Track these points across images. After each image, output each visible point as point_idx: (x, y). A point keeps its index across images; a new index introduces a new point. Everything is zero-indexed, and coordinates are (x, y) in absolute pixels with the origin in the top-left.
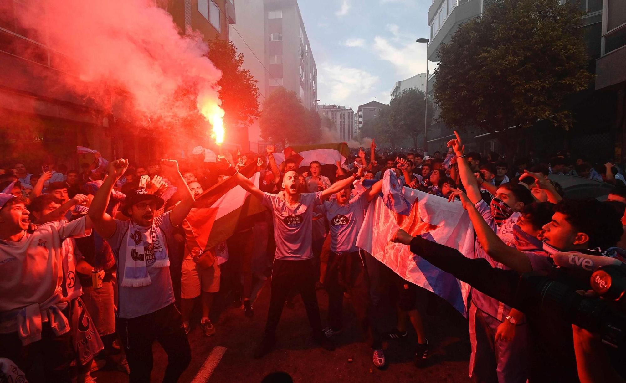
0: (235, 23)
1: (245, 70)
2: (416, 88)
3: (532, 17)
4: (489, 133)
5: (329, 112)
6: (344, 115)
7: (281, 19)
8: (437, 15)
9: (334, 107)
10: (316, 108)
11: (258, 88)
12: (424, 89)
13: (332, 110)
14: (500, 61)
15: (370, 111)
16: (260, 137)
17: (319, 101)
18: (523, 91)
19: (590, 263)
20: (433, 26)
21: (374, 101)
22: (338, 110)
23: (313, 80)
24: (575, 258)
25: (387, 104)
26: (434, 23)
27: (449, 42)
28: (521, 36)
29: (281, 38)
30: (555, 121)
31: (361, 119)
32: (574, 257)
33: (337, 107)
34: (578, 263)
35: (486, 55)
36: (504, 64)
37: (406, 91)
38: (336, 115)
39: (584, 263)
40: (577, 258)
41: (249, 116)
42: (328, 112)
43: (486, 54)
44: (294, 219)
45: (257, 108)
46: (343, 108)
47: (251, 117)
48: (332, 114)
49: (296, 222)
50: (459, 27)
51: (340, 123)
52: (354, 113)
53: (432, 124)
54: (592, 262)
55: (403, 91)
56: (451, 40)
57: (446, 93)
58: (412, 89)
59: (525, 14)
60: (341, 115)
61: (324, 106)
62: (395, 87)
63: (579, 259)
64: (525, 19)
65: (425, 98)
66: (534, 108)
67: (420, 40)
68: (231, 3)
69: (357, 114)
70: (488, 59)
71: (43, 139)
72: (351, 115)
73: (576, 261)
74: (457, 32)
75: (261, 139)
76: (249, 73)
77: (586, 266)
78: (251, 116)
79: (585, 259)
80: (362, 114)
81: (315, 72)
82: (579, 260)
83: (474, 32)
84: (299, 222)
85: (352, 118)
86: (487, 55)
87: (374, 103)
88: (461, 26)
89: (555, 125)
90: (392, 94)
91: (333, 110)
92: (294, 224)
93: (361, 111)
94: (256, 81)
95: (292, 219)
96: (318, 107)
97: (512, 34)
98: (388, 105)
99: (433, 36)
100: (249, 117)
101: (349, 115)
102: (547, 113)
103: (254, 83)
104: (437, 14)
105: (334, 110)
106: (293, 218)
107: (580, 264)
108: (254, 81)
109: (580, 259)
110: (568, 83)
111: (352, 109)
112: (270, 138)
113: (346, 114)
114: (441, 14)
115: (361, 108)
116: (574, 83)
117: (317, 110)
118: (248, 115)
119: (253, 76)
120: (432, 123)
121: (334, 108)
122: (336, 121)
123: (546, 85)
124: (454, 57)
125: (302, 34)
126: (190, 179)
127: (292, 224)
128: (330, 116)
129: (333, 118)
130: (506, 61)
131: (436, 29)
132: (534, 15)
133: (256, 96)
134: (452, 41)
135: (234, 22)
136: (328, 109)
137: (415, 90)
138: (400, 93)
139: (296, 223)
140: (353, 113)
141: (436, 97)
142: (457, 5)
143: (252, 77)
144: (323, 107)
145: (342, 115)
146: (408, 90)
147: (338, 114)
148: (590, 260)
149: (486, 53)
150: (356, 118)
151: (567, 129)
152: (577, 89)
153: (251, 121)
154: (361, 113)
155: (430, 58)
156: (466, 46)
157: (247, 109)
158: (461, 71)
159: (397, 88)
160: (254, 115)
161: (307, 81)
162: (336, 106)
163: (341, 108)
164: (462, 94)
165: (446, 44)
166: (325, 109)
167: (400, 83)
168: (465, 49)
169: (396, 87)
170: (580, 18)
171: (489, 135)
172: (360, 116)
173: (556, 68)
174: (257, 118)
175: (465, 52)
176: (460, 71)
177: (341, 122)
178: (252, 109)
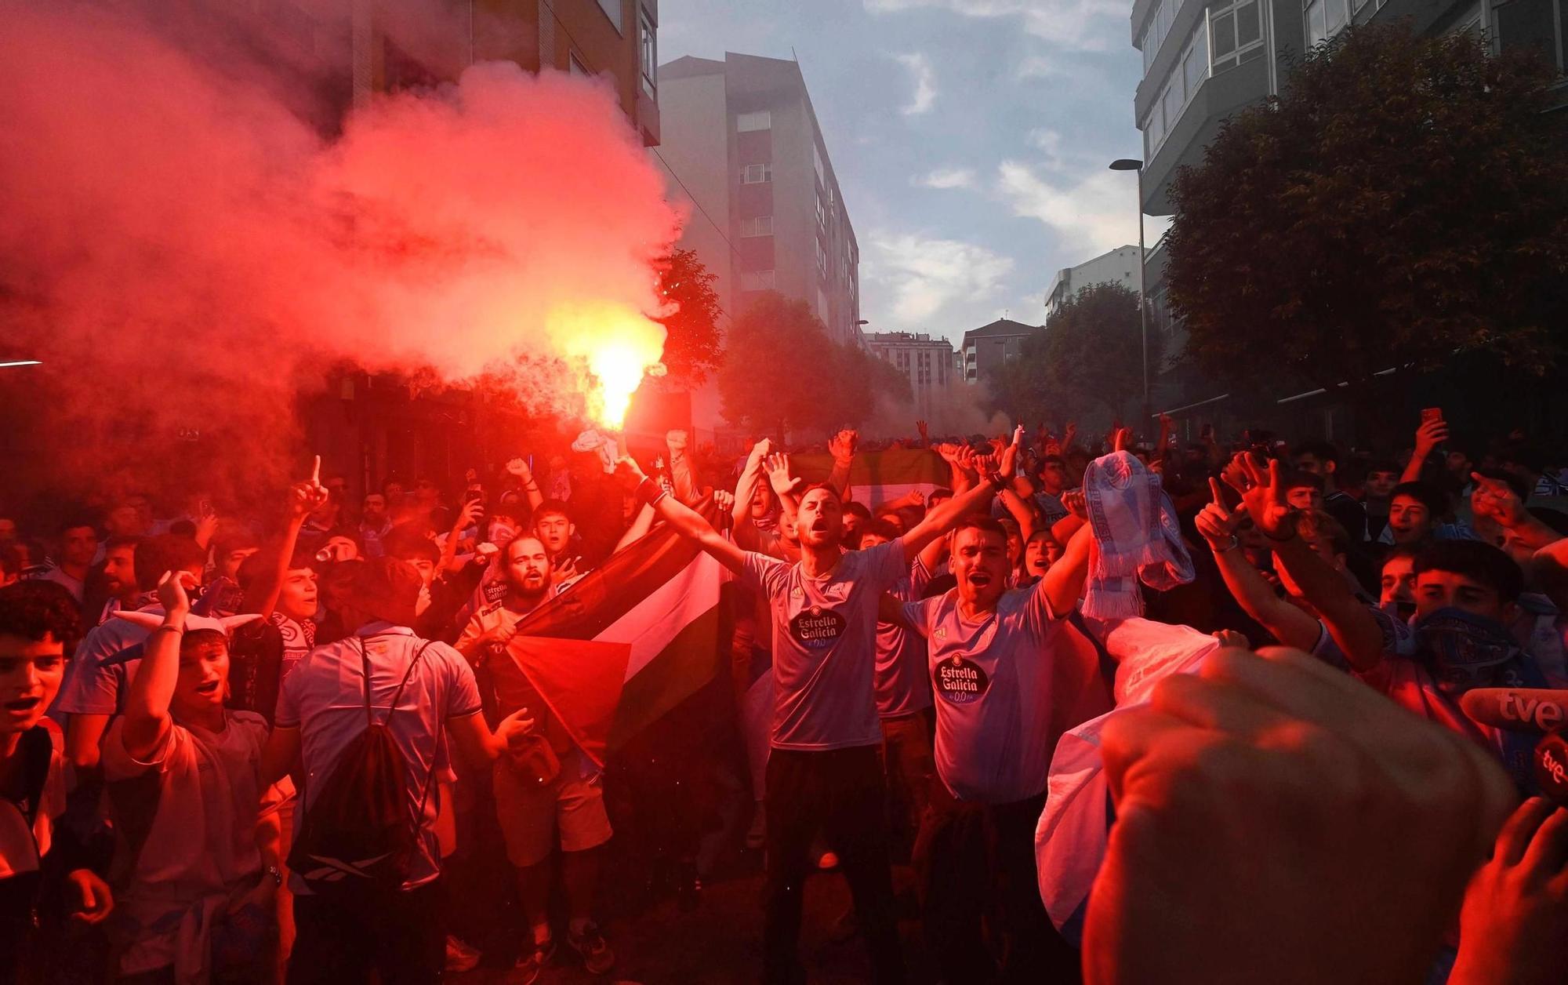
0: (658, 144)
1: (683, 252)
2: (1114, 283)
3: (1417, 91)
4: (1323, 390)
5: (890, 351)
6: (928, 356)
7: (769, 130)
8: (1159, 103)
9: (904, 336)
10: (860, 342)
11: (716, 296)
12: (1135, 285)
13: (898, 344)
14: (1340, 205)
15: (996, 343)
16: (721, 417)
17: (865, 322)
18: (1410, 278)
19: (1556, 714)
20: (1151, 129)
21: (1005, 319)
22: (913, 344)
23: (849, 273)
24: (1514, 701)
25: (1039, 325)
26: (1151, 121)
27: (1198, 162)
28: (1392, 140)
29: (768, 174)
30: (1506, 353)
31: (973, 365)
32: (1511, 699)
33: (911, 337)
34: (1525, 716)
35: (1302, 191)
36: (1353, 211)
37: (1088, 290)
38: (907, 356)
39: (1539, 716)
40: (1518, 702)
41: (694, 365)
42: (887, 350)
43: (1302, 188)
44: (818, 623)
45: (714, 344)
46: (926, 340)
47: (699, 367)
48: (899, 356)
49: (826, 633)
50: (1222, 124)
51: (919, 376)
52: (955, 351)
53: (1160, 372)
54: (1559, 709)
55: (1080, 290)
56: (1206, 157)
57: (1200, 291)
58: (1104, 285)
59: (1398, 85)
60: (920, 356)
61: (877, 335)
62: (1057, 283)
63: (1525, 703)
64: (1400, 97)
65: (1139, 306)
66: (1443, 320)
67: (1119, 165)
68: (649, 98)
69: (963, 353)
70: (1310, 200)
71: (197, 433)
72: (946, 355)
73: (1519, 710)
74: (1220, 137)
75: (721, 421)
76: (693, 259)
77: (1546, 721)
78: (699, 363)
79: (1539, 703)
80: (975, 352)
81: (852, 253)
82: (1525, 709)
83: (1264, 137)
84: (833, 632)
85: (950, 364)
86: (1306, 189)
87: (1004, 325)
88: (1229, 124)
89: (1507, 364)
90: (1050, 300)
91: (901, 345)
92: (819, 638)
93: (972, 345)
94: (712, 277)
95: (813, 624)
96: (862, 340)
97: (1370, 136)
98: (1042, 327)
99: (1151, 153)
100: (696, 366)
101: (940, 356)
102: (1481, 332)
103: (706, 283)
104: (1159, 101)
105: (903, 344)
106: (815, 618)
107: (1530, 716)
108: (707, 278)
109: (1528, 703)
110: (1532, 252)
111: (948, 343)
112: (744, 418)
113: (934, 354)
114: (1169, 101)
115: (971, 338)
116: (1548, 252)
117: (860, 346)
118: (692, 362)
119: (704, 266)
120: (1161, 369)
121: (902, 339)
122: (908, 372)
123: (1471, 260)
124: (1216, 200)
125: (820, 162)
126: (556, 532)
127: (814, 639)
128: (893, 359)
129: (900, 364)
130: (1357, 203)
131: (1158, 137)
132: (1422, 85)
133: (712, 315)
134: (1207, 160)
135: (656, 141)
136: (887, 343)
137: (1111, 287)
138: (1072, 296)
139: (824, 635)
140: (952, 350)
141: (1175, 303)
142: (1210, 76)
143: (701, 267)
144: (874, 339)
145: (924, 358)
146: (1094, 287)
147: (913, 355)
148: (1553, 705)
149: (1302, 186)
150: (959, 363)
151: (1541, 374)
152: (1560, 269)
153: (701, 377)
154: (972, 350)
155: (1148, 207)
156: (1246, 171)
157: (689, 348)
158: (1238, 235)
159: (1063, 286)
160: (706, 361)
161: (835, 276)
162: (907, 335)
163: (921, 340)
164: (1244, 291)
165: (1191, 169)
166: (879, 343)
167: (1068, 272)
168: (1245, 178)
169: (1061, 284)
170: (1544, 87)
171: (1322, 393)
172: (971, 359)
173: (1496, 217)
174: (716, 369)
175: (1246, 186)
176: (1233, 234)
177: (920, 373)
178: (701, 347)
